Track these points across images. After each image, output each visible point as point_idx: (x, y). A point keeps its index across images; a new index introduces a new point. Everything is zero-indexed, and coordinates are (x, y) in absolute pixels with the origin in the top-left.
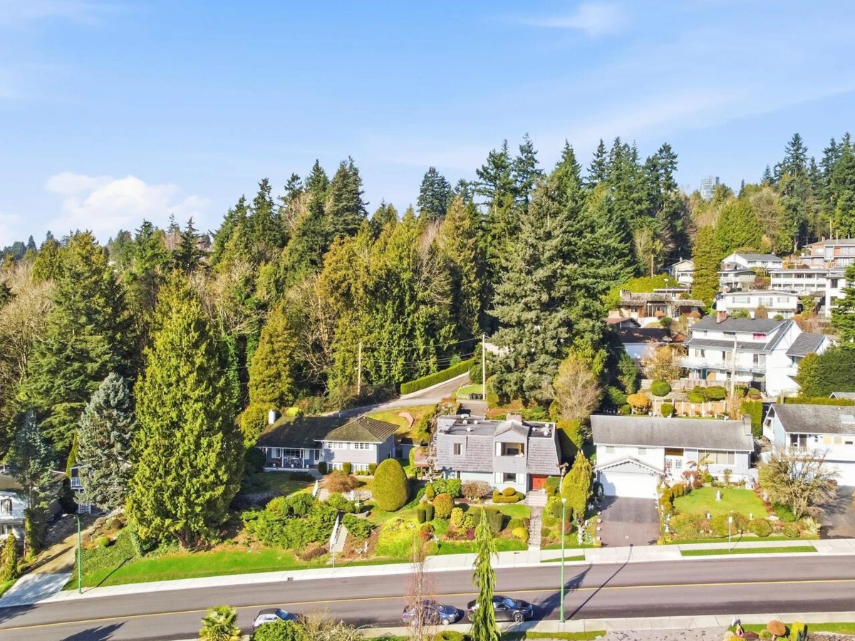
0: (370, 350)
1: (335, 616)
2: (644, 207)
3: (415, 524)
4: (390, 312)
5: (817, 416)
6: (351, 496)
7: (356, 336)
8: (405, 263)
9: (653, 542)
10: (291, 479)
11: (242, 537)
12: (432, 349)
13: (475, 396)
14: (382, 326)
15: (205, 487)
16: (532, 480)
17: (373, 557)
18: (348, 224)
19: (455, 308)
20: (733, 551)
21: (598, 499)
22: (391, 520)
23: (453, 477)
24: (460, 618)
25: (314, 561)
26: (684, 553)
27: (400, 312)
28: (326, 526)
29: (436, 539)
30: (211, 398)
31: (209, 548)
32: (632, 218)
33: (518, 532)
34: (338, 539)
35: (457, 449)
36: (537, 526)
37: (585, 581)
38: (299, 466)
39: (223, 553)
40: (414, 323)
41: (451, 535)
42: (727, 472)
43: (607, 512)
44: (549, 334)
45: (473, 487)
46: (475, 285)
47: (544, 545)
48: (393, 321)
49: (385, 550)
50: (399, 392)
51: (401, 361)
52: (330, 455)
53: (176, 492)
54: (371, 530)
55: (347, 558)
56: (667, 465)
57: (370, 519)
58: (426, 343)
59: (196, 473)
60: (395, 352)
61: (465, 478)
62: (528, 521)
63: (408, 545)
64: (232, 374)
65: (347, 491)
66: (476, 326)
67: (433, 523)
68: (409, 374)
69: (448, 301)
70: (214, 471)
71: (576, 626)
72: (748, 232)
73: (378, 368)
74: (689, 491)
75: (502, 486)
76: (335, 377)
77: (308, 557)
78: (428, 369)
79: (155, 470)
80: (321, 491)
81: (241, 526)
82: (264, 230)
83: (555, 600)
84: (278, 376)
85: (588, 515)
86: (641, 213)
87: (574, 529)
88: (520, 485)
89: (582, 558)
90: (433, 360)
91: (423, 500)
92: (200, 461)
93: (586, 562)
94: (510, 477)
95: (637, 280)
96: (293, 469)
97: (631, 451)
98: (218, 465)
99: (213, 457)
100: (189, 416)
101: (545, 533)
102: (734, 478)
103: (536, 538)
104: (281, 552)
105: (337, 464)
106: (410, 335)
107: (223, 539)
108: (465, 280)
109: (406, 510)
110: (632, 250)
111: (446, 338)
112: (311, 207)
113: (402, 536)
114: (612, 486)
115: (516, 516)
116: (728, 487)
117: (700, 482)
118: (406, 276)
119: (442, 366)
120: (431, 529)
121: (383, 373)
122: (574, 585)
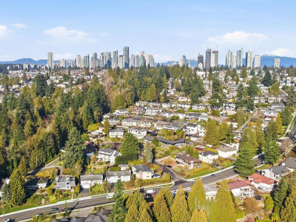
0: (38, 157)
1: (47, 213)
2: (96, 105)
3: (55, 197)
4: (42, 149)
5: (112, 174)
6: (44, 193)
7: (35, 155)
8: (44, 138)
9: (88, 196)
10: (32, 191)
11: (27, 203)
12: (51, 155)
13: (60, 165)
14: (41, 152)
15: (22, 197)
16: (71, 188)
17: (49, 203)
18: (23, 112)
19: (55, 144)
20: (98, 196)
21: (81, 189)
22: (51, 197)
23: (59, 189)
24: (63, 211)
25: (40, 205)
26: (92, 197)
27: (44, 149)
28: (41, 199)
29: (58, 199)
30: (22, 183)
31: (22, 205)
32: (93, 108)
33: (70, 197)
34: (43, 201)
35: (60, 184)
36: (72, 195)
37: (79, 203)
38: (32, 188)
39: (25, 206)
40: (47, 150)
41: (60, 198)
42: (99, 183)
43: (82, 192)
44: (74, 158)
45: (63, 190)
46: (58, 138)
47: (74, 198)
48: (43, 151)
49: (51, 202)
50: (45, 165)
51: (45, 158)
52: (38, 186)
53: (18, 198)
54: (48, 199)
55: (45, 204)
56: (91, 183)
57: (47, 197)
58: (50, 154)
59: (21, 195)
60: (44, 157)
61: (62, 188)
62: (71, 195)
63: (54, 201)
64: (10, 166)
65: (43, 192)
66: (59, 146)
67: (57, 197)
68: (46, 161)
69: (53, 144)
70: (23, 194)
71: (77, 210)
72: (122, 102)
73: (40, 161)
74: (94, 186)
75: (67, 189)
76: (31, 163)
77: (39, 205)
78: (50, 158)
79: (15, 196)
80: (38, 193)
81: (27, 201)
82: (4, 120)
83: (75, 207)
84: (24, 170)
85: (80, 192)
86: (95, 106)
87: (78, 195)
88: (70, 188)
89: (78, 200)
90: (51, 157)
91: (55, 193)
92: (21, 193)
93: (79, 200)
94: (68, 187)
95: (94, 124)
96: (31, 189)
97: (86, 181)
98: (24, 193)
99: (23, 192)
100: (19, 187)
101: (74, 196)
102: (100, 184)
103: (72, 197)
104: (35, 204)
105: (39, 187)
106: (47, 153)
107: (24, 203)
108: (56, 138)
109: (53, 195)
110: (93, 117)
111: (53, 151)
112: (16, 114)
113: (53, 199)
114: (83, 187)
115: (69, 194)
116: (99, 185)
117: (96, 185)
118: (45, 141)
119: (53, 157)
120: (57, 198)
121: (41, 161)
122: (77, 204)
